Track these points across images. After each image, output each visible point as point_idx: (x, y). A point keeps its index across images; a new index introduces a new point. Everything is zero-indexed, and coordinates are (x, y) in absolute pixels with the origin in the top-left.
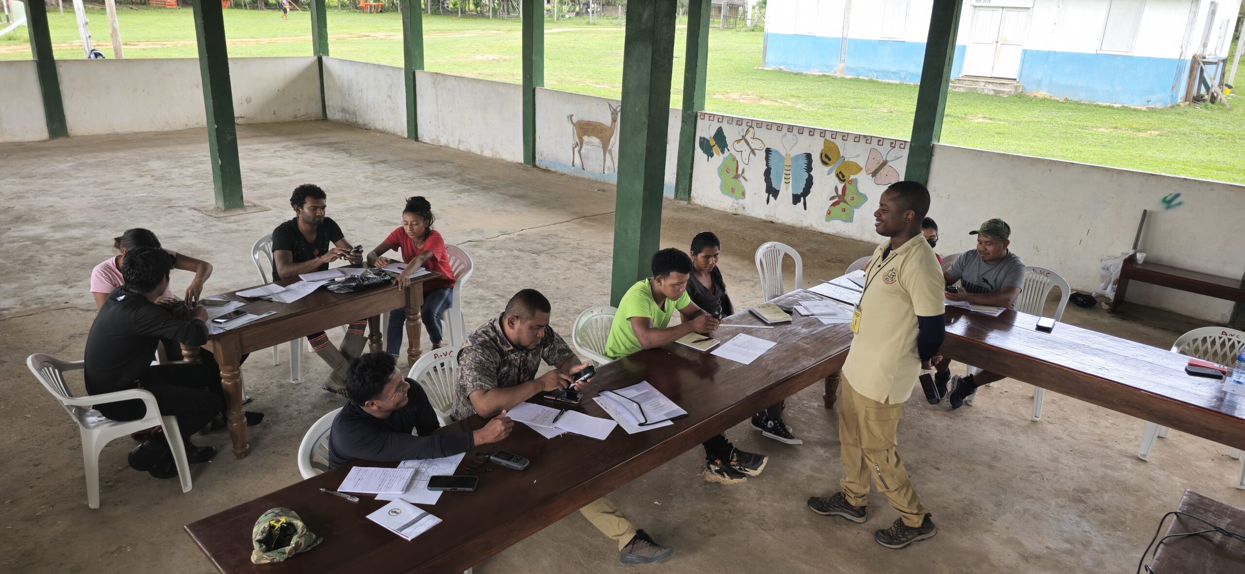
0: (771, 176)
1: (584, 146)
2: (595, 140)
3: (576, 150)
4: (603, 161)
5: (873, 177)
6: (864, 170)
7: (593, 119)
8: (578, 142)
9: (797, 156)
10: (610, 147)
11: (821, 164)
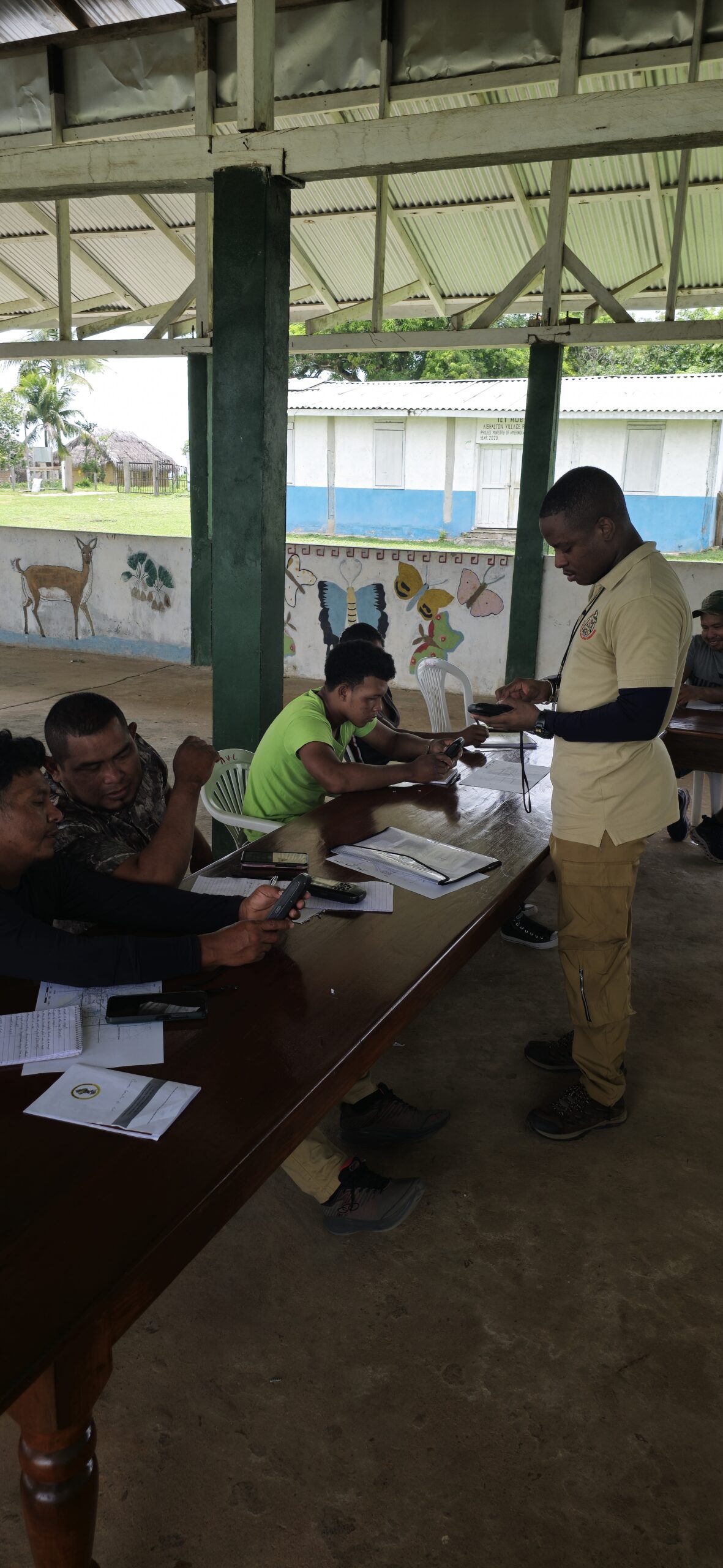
0: (330, 620)
1: (42, 603)
2: (60, 593)
3: (30, 609)
4: (74, 621)
5: (468, 607)
6: (456, 600)
7: (52, 561)
8: (32, 598)
9: (363, 590)
10: (83, 600)
11: (397, 597)
